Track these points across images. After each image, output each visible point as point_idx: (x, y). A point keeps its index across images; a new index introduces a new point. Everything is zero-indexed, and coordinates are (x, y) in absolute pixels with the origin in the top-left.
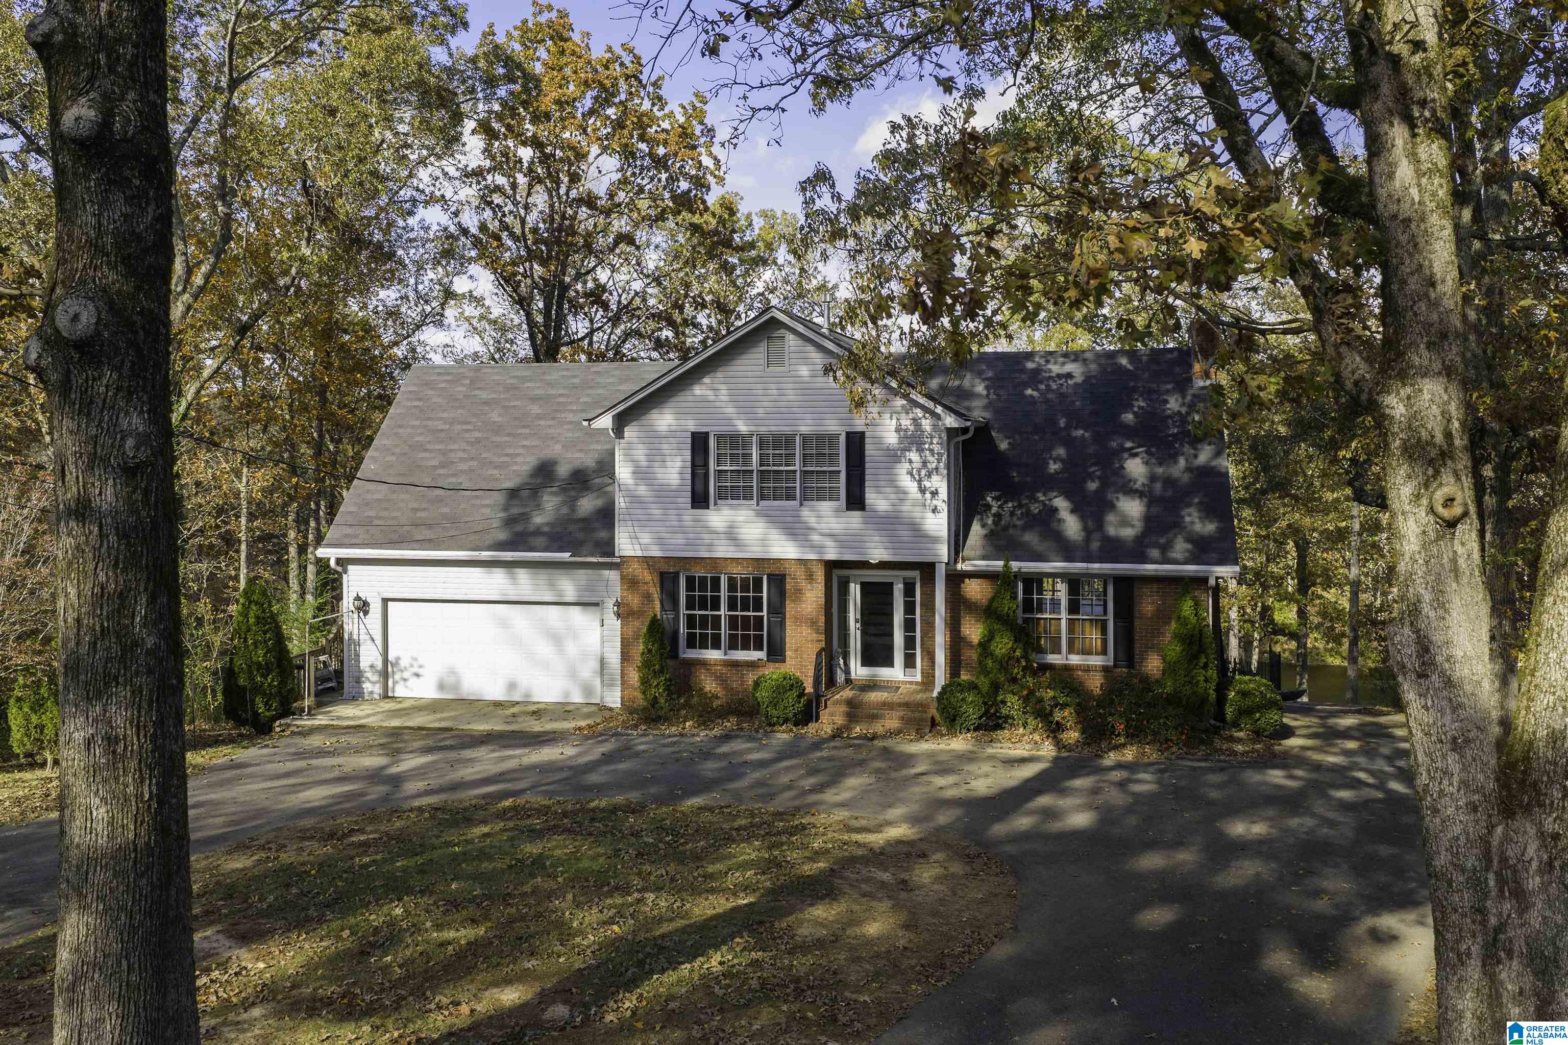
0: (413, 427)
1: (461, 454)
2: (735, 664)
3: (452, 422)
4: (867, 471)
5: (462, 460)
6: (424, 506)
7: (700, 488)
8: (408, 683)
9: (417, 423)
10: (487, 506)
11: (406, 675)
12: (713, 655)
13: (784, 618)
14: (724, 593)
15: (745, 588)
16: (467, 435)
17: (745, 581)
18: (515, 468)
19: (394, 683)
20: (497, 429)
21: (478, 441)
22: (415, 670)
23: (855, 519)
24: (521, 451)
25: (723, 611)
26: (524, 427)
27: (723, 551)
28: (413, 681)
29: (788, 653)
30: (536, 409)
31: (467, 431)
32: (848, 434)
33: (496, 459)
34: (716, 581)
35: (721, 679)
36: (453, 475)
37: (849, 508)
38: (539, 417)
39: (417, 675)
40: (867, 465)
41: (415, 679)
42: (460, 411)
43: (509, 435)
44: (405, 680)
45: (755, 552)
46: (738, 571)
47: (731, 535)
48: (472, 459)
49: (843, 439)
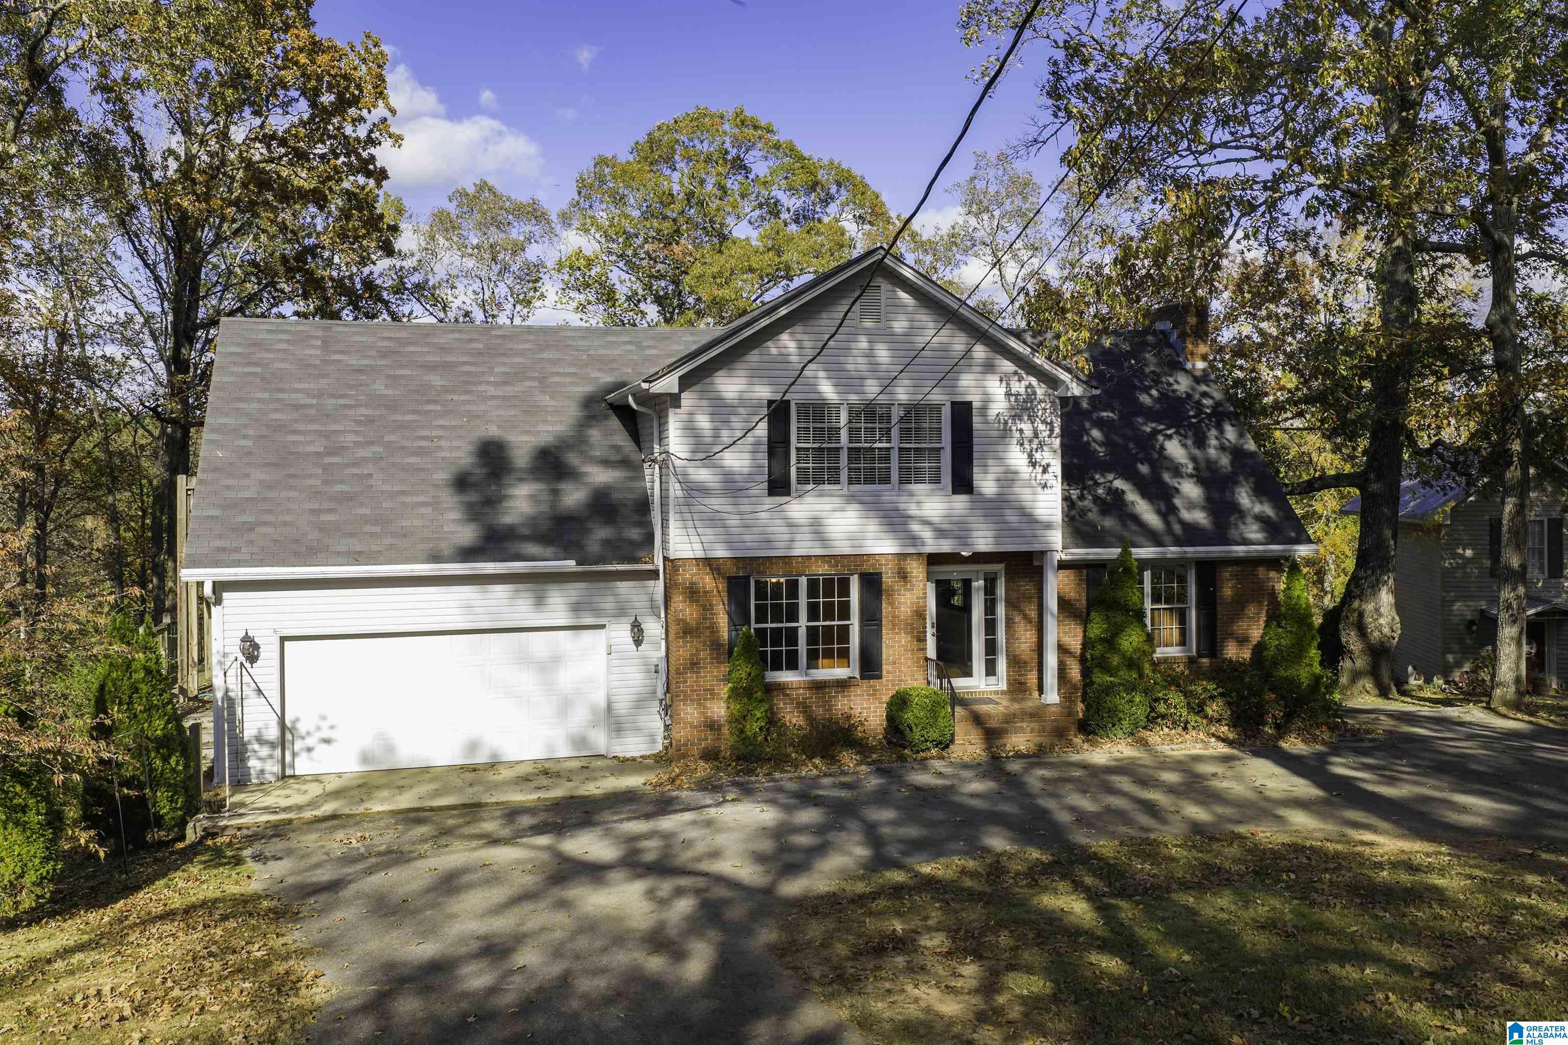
0: (259, 400)
1: (351, 438)
2: (819, 687)
3: (320, 395)
4: (975, 448)
5: (357, 444)
6: (325, 505)
7: (778, 469)
8: (314, 754)
9: (266, 395)
10: (423, 504)
11: (310, 742)
12: (786, 677)
13: (880, 625)
14: (803, 601)
15: (829, 593)
16: (350, 412)
17: (829, 582)
18: (443, 454)
19: (294, 755)
20: (393, 406)
21: (370, 421)
22: (325, 734)
23: (961, 502)
24: (440, 433)
25: (803, 623)
26: (429, 402)
27: (803, 547)
28: (321, 748)
29: (885, 668)
30: (436, 380)
31: (346, 406)
32: (953, 404)
33: (407, 443)
34: (793, 586)
35: (804, 708)
36: (355, 464)
37: (955, 492)
38: (446, 390)
39: (327, 741)
40: (975, 440)
41: (325, 746)
42: (323, 381)
43: (414, 412)
44: (309, 750)
45: (844, 548)
46: (822, 570)
47: (816, 527)
48: (371, 443)
49: (946, 412)
